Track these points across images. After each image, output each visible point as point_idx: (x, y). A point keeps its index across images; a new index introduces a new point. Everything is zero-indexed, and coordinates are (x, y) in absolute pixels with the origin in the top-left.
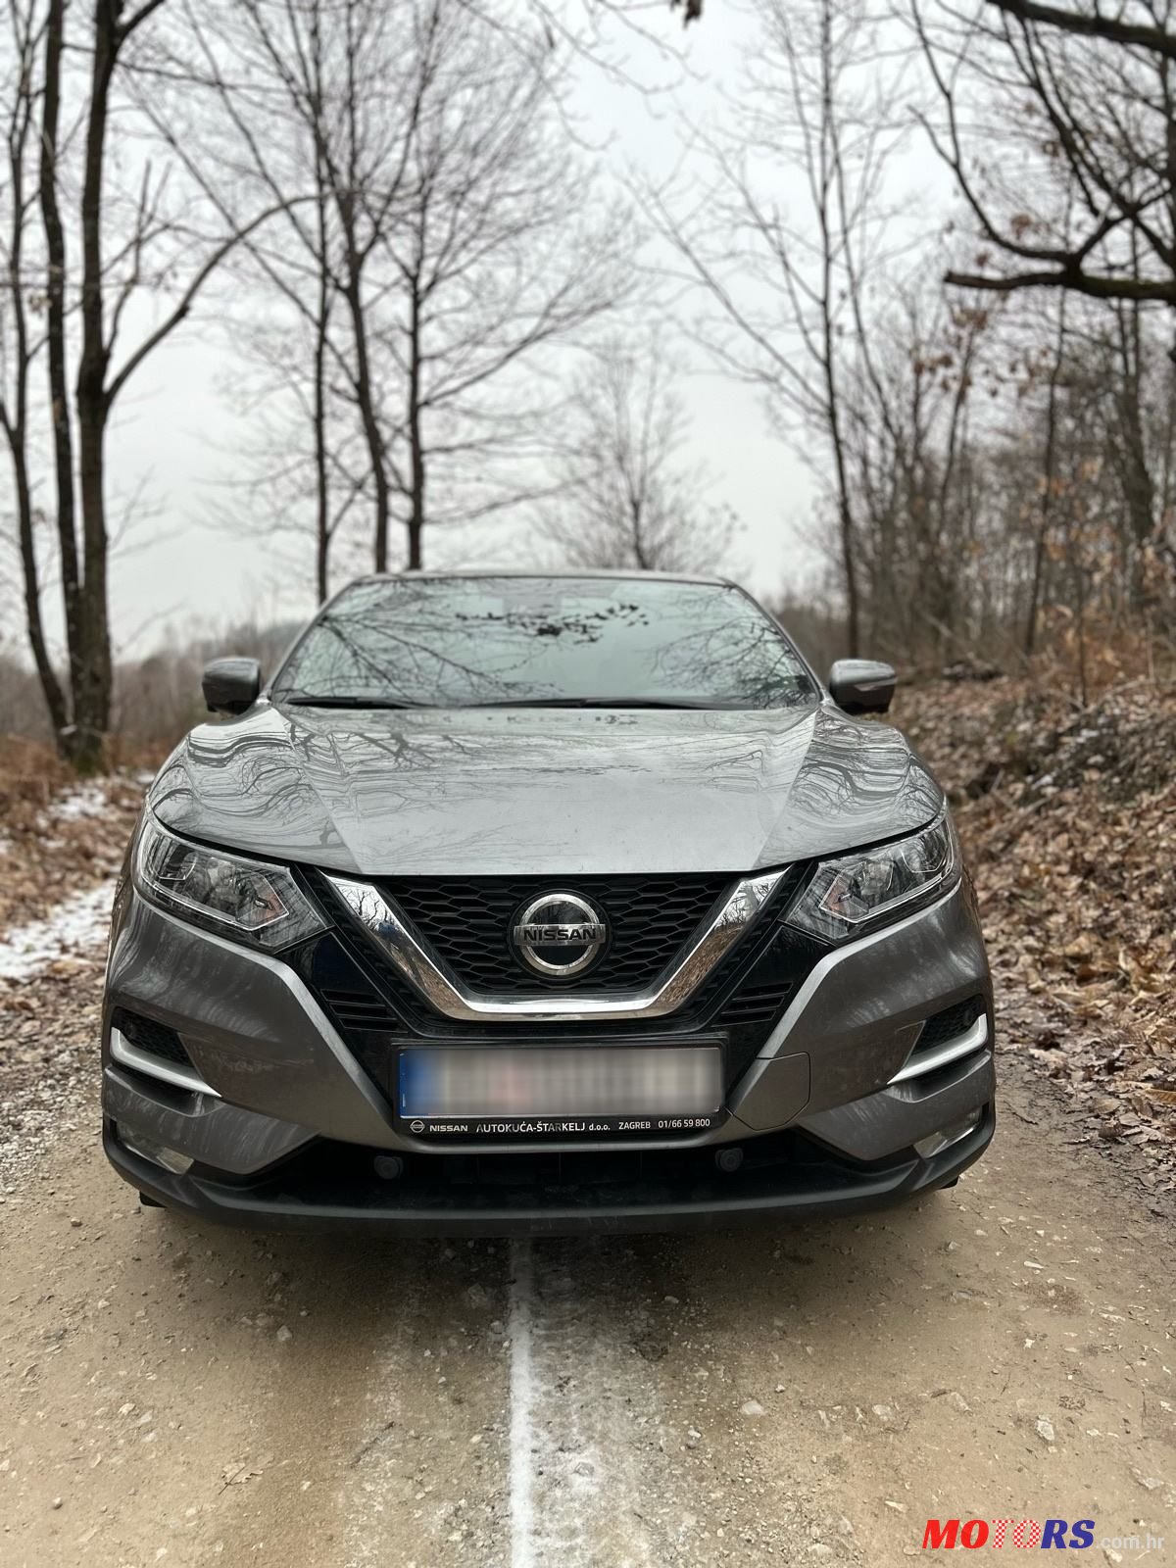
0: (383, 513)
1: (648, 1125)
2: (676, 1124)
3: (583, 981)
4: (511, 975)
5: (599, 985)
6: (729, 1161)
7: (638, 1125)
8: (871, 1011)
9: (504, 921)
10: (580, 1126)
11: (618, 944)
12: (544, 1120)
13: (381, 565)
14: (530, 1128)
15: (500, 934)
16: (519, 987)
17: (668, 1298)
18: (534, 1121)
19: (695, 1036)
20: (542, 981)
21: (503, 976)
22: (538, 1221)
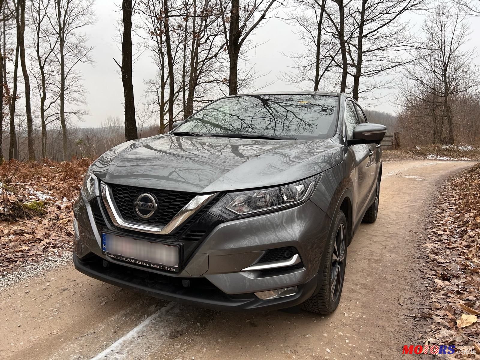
0: (345, 73)
1: (158, 267)
2: (166, 268)
3: (149, 221)
4: (132, 216)
5: (153, 222)
6: (186, 284)
7: (156, 266)
8: (234, 245)
9: (133, 200)
10: (141, 263)
11: (160, 211)
12: (133, 259)
13: (343, 90)
14: (130, 261)
15: (131, 203)
16: (135, 220)
17: (198, 323)
18: (131, 259)
19: (174, 243)
20: (140, 219)
21: (131, 216)
22: (135, 288)
